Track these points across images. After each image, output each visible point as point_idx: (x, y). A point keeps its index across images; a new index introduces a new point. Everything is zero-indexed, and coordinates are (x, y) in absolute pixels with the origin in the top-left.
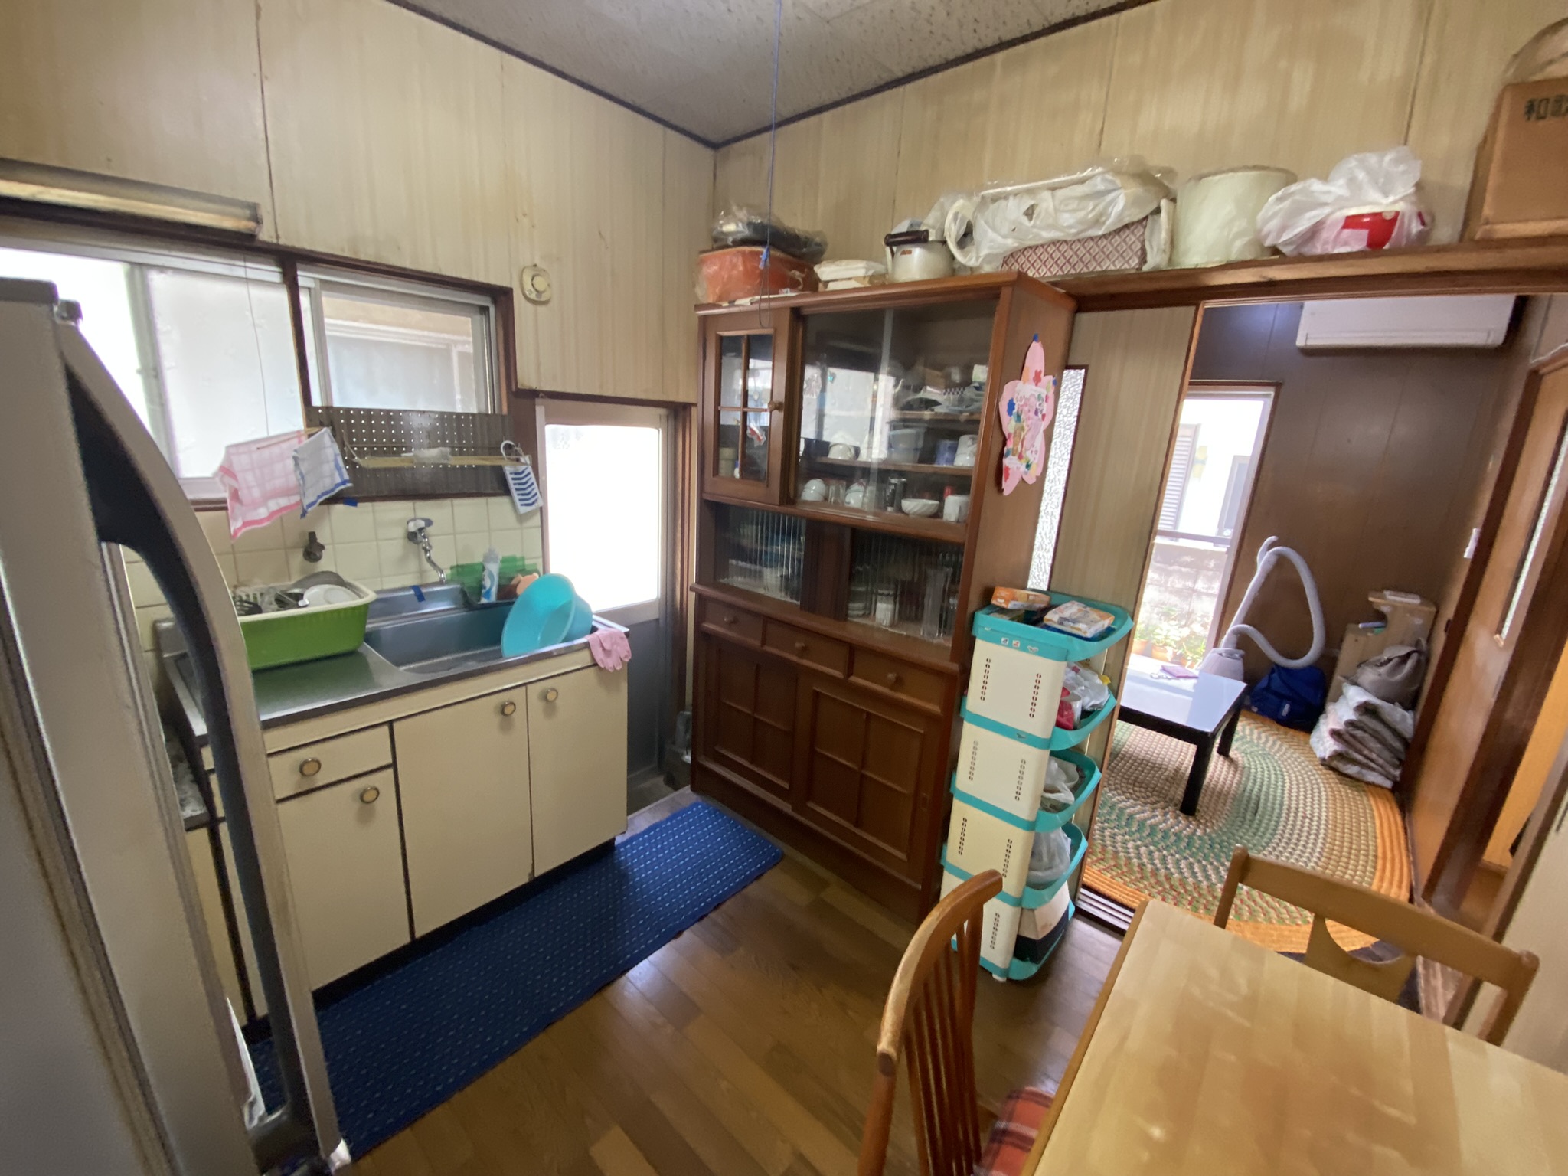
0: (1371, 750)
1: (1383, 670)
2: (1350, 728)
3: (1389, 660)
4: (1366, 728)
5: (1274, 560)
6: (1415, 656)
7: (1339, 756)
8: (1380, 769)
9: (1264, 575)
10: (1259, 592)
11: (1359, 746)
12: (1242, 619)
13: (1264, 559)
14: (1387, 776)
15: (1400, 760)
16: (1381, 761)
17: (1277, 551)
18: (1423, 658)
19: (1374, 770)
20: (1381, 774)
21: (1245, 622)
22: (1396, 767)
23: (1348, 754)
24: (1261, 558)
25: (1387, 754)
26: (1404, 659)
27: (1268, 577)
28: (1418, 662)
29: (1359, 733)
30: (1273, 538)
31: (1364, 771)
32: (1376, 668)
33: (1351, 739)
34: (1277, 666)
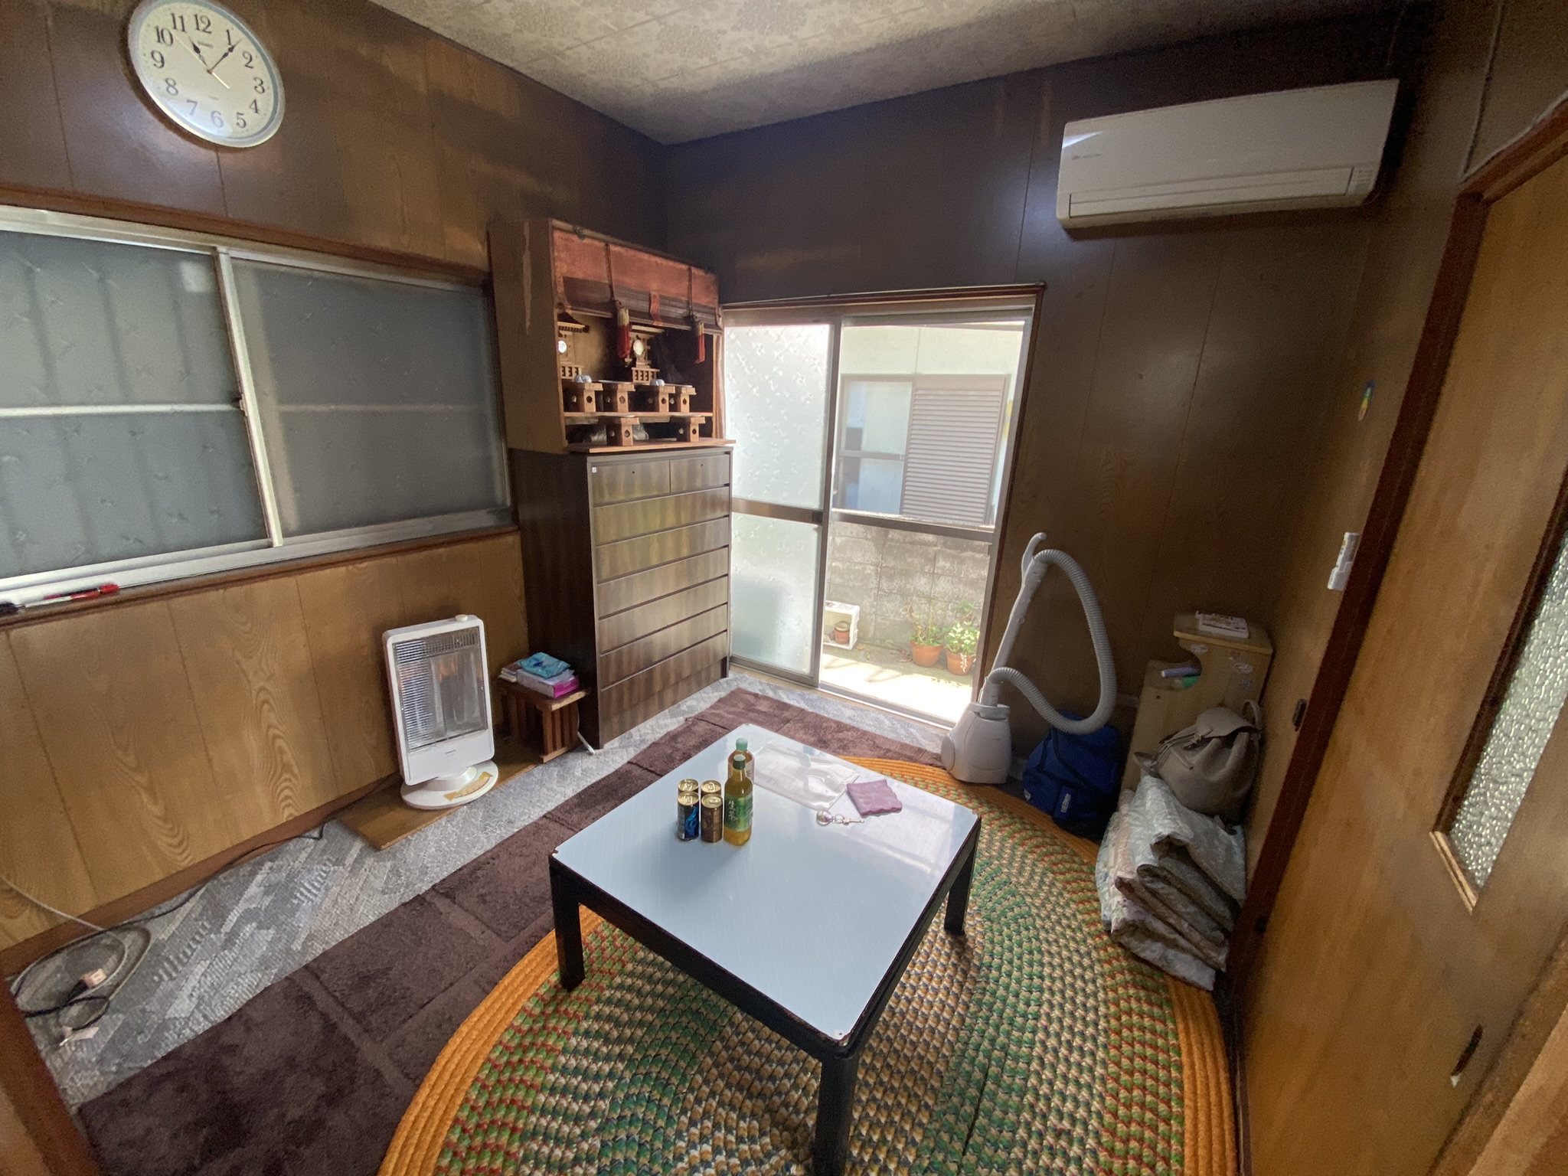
0: (1180, 916)
1: (1197, 758)
2: (1148, 879)
3: (1205, 741)
4: (1173, 881)
5: (1041, 569)
6: (1243, 737)
7: (1131, 928)
8: (1196, 951)
9: (1030, 594)
10: (1026, 617)
11: (1161, 909)
12: (1003, 661)
13: (1029, 567)
14: (1206, 961)
15: (1224, 930)
16: (1196, 937)
17: (1044, 555)
18: (1256, 737)
19: (1183, 950)
20: (1196, 957)
21: (1007, 665)
22: (1219, 945)
23: (1142, 922)
24: (1025, 569)
25: (1203, 922)
26: (1228, 741)
27: (1037, 595)
28: (1250, 744)
29: (1159, 886)
30: (1038, 535)
31: (1171, 953)
32: (1184, 752)
33: (1147, 895)
34: (1055, 729)
